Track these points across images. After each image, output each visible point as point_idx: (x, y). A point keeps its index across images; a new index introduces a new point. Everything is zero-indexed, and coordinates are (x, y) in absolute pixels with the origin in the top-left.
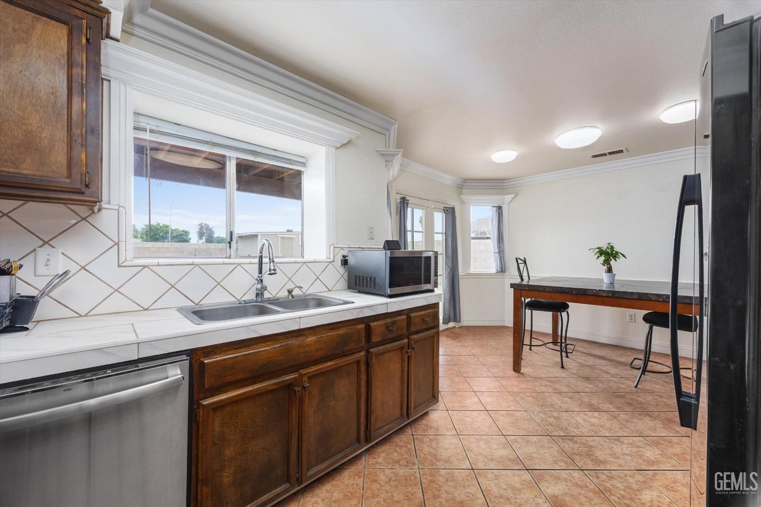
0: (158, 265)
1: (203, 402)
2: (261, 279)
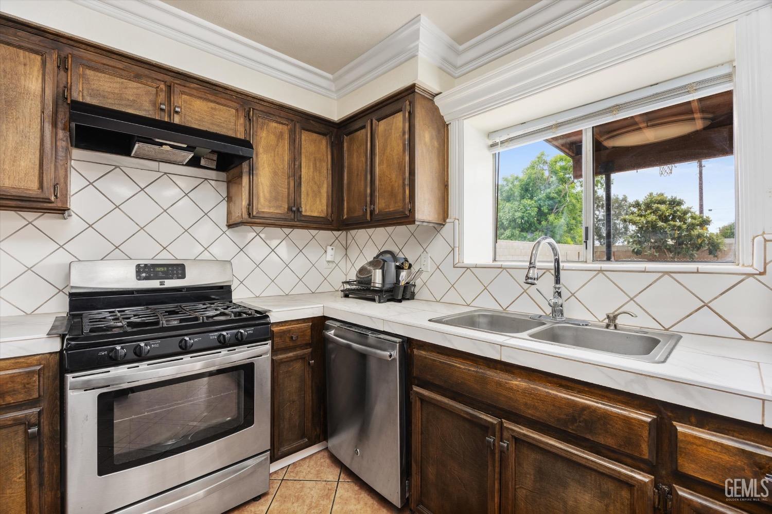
0: (476, 267)
1: (415, 388)
2: (557, 292)
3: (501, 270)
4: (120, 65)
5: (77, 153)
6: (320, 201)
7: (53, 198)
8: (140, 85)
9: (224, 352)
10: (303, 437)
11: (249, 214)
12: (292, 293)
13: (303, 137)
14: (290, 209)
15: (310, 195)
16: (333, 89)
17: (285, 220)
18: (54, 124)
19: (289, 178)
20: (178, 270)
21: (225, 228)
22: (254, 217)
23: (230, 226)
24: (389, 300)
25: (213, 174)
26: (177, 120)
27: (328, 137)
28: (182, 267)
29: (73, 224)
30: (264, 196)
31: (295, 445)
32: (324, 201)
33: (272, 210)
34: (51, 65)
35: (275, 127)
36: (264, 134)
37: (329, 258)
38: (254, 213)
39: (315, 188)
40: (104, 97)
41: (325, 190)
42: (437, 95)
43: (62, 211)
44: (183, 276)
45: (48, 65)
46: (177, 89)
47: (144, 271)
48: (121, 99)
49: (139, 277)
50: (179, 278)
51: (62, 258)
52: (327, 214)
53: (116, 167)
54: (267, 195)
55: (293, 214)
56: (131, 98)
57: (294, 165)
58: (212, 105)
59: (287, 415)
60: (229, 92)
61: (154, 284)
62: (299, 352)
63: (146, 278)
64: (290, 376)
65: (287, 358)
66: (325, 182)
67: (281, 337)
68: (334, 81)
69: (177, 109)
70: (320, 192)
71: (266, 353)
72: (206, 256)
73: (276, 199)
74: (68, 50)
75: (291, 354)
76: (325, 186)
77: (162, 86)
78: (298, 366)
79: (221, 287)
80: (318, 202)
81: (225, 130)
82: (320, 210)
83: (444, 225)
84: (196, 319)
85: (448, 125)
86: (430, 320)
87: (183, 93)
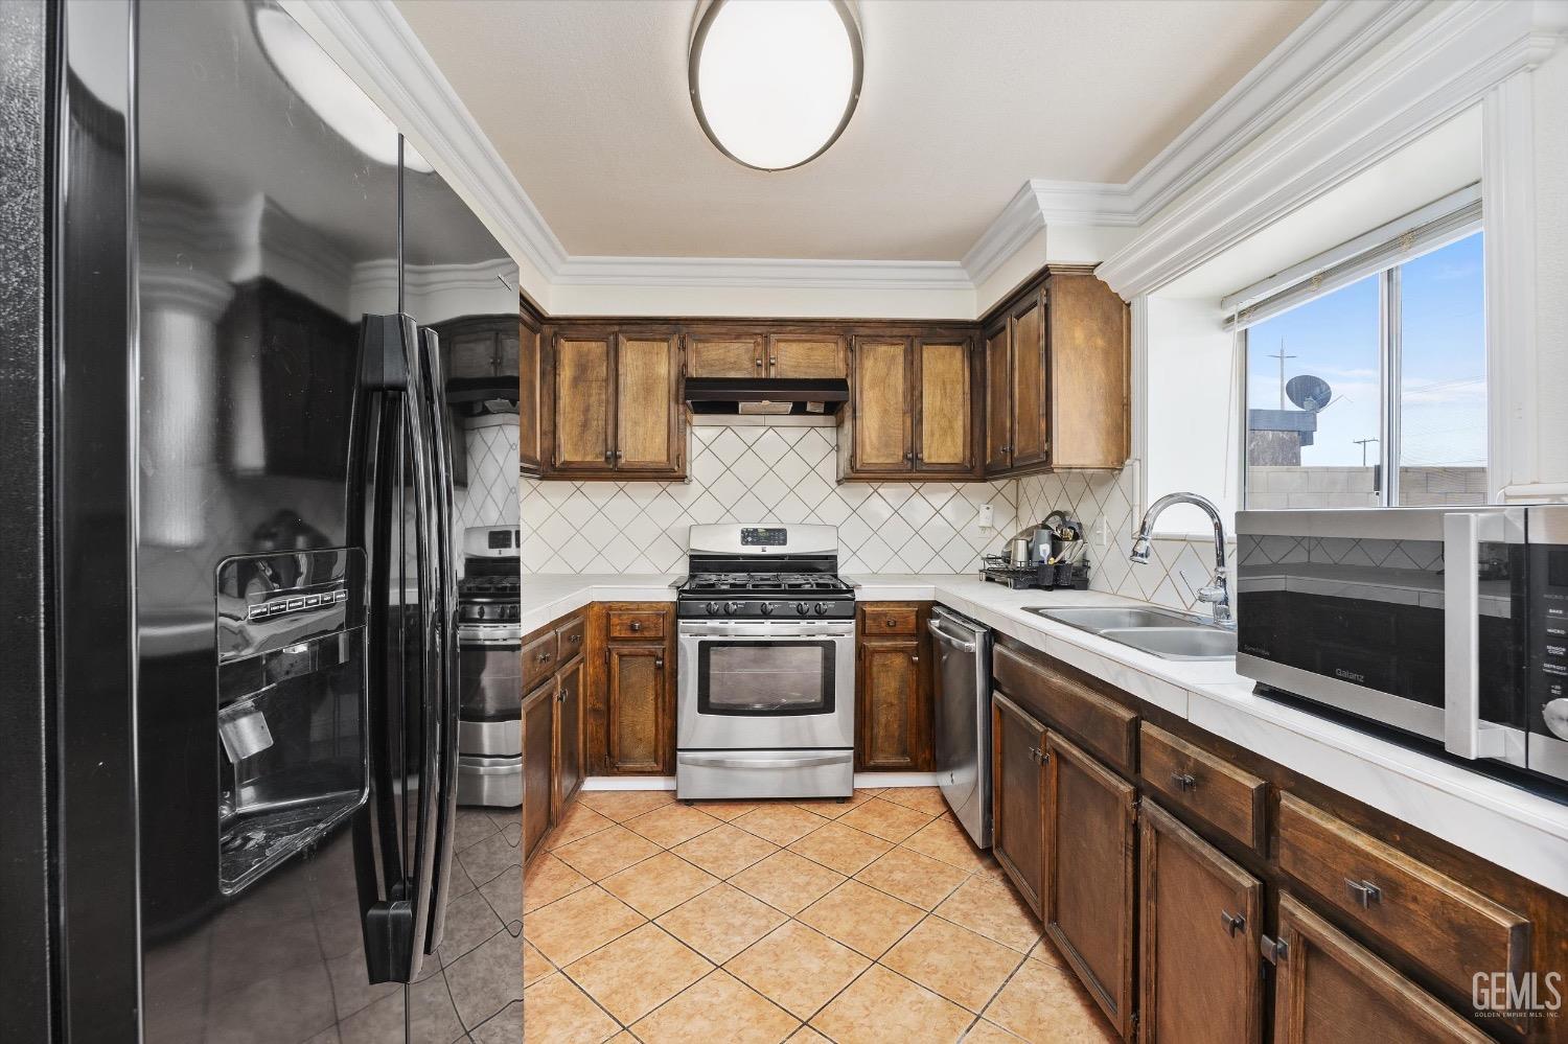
1: (995, 693)
2: (1219, 578)
3: (1185, 543)
4: (724, 330)
5: (697, 419)
6: (953, 440)
7: (676, 468)
8: (740, 345)
9: (803, 623)
10: (904, 753)
11: (852, 468)
12: (924, 571)
13: (925, 355)
14: (905, 456)
15: (937, 436)
16: (967, 277)
17: (901, 471)
18: (677, 402)
19: (904, 413)
20: (777, 536)
21: (834, 485)
22: (857, 471)
23: (839, 482)
24: (1031, 587)
25: (820, 420)
26: (773, 374)
27: (964, 346)
28: (783, 532)
29: (694, 488)
30: (871, 442)
31: (893, 761)
32: (960, 441)
33: (881, 460)
34: (674, 349)
35: (885, 351)
36: (869, 363)
37: (983, 523)
38: (858, 466)
39: (944, 423)
40: (712, 366)
41: (960, 424)
42: (1096, 266)
43: (682, 478)
44: (784, 543)
45: (672, 350)
46: (773, 337)
47: (750, 536)
48: (725, 364)
49: (745, 541)
50: (780, 544)
51: (686, 521)
52: (964, 459)
53: (728, 427)
54: (875, 441)
55: (910, 464)
56: (732, 360)
57: (912, 395)
58: (808, 345)
59: (883, 720)
60: (827, 324)
61: (756, 550)
62: (900, 643)
63: (753, 543)
64: (888, 671)
65: (882, 647)
66: (961, 412)
67: (874, 620)
68: (964, 267)
69: (772, 361)
70: (951, 427)
71: (849, 633)
72: (813, 519)
73: (887, 445)
74: (685, 330)
75: (888, 644)
76: (961, 417)
77: (759, 340)
78: (898, 661)
79: (826, 557)
80: (949, 444)
81: (822, 371)
82: (952, 454)
83: (1121, 470)
84: (780, 586)
85: (1129, 305)
86: (1023, 608)
87: (778, 341)
